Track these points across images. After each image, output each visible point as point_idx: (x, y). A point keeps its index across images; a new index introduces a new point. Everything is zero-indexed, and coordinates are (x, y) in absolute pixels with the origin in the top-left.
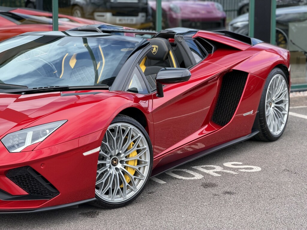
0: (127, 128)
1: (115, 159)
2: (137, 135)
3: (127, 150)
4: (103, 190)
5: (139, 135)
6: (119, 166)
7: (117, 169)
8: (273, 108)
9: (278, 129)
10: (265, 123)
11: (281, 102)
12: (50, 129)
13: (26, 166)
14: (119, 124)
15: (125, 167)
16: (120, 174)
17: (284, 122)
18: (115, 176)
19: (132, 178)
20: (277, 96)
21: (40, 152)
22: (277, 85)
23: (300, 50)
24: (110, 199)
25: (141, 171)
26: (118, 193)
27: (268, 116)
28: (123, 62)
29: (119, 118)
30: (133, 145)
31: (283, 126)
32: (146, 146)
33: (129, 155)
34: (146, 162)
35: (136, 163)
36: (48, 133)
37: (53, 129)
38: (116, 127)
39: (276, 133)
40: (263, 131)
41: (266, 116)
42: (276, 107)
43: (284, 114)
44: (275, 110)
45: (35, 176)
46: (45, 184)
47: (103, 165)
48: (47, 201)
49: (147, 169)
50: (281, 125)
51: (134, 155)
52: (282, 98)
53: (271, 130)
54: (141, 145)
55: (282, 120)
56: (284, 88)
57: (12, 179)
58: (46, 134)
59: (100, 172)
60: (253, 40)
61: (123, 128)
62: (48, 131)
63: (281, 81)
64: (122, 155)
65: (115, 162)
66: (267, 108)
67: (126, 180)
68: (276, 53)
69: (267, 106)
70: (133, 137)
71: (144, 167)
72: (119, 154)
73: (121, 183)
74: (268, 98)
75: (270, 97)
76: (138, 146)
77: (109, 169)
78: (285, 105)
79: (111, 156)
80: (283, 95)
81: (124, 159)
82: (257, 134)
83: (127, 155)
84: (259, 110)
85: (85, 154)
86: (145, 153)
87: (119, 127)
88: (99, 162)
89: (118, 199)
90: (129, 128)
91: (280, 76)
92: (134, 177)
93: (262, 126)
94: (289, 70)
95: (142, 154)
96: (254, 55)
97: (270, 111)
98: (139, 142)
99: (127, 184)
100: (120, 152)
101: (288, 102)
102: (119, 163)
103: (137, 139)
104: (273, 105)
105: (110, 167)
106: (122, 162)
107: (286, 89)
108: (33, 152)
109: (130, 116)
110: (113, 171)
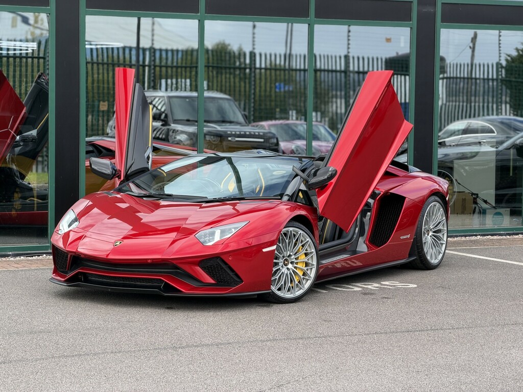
0: (297, 233)
1: (286, 260)
2: (305, 239)
3: (296, 253)
4: (277, 285)
5: (307, 240)
6: (290, 266)
7: (287, 268)
8: (430, 236)
9: (436, 258)
10: (422, 249)
11: (439, 231)
12: (235, 228)
13: (217, 257)
14: (291, 229)
15: (295, 267)
16: (290, 274)
17: (443, 252)
18: (287, 274)
19: (300, 277)
20: (434, 224)
21: (227, 246)
22: (435, 213)
23: (467, 191)
24: (282, 294)
25: (309, 272)
26: (289, 290)
27: (425, 243)
28: (291, 180)
29: (291, 224)
30: (302, 249)
31: (441, 255)
32: (313, 250)
33: (298, 257)
34: (313, 265)
35: (304, 265)
36: (234, 231)
37: (237, 228)
38: (288, 231)
39: (434, 261)
40: (420, 257)
41: (423, 242)
42: (433, 235)
43: (442, 244)
44: (433, 238)
45: (224, 266)
46: (231, 274)
47: (277, 264)
48: (231, 288)
49: (314, 270)
50: (439, 254)
51: (303, 258)
52: (440, 227)
53: (429, 258)
54: (309, 249)
55: (440, 250)
56: (442, 218)
57: (203, 268)
58: (232, 232)
59: (274, 269)
60: (411, 167)
61: (294, 233)
62: (233, 230)
63: (439, 209)
64: (293, 257)
65: (286, 262)
66: (424, 235)
67: (296, 279)
68: (435, 182)
69: (424, 233)
70: (302, 242)
71: (311, 269)
72: (290, 256)
73: (291, 281)
74: (425, 225)
75: (428, 224)
76: (306, 250)
77: (281, 268)
78: (443, 234)
79: (283, 257)
80: (441, 224)
81: (294, 260)
82: (414, 260)
83: (297, 257)
84: (416, 235)
85: (264, 250)
86: (312, 256)
87: (291, 231)
88: (275, 261)
89: (289, 295)
90: (299, 233)
91: (438, 205)
92: (302, 277)
93: (419, 253)
94: (447, 199)
95: (309, 257)
96: (409, 181)
97: (428, 239)
98: (306, 247)
99: (297, 282)
100: (291, 254)
101: (446, 231)
102: (290, 264)
103: (305, 243)
104: (431, 234)
105: (282, 267)
106: (292, 263)
107: (444, 218)
108: (223, 245)
109: (300, 223)
110: (284, 270)
